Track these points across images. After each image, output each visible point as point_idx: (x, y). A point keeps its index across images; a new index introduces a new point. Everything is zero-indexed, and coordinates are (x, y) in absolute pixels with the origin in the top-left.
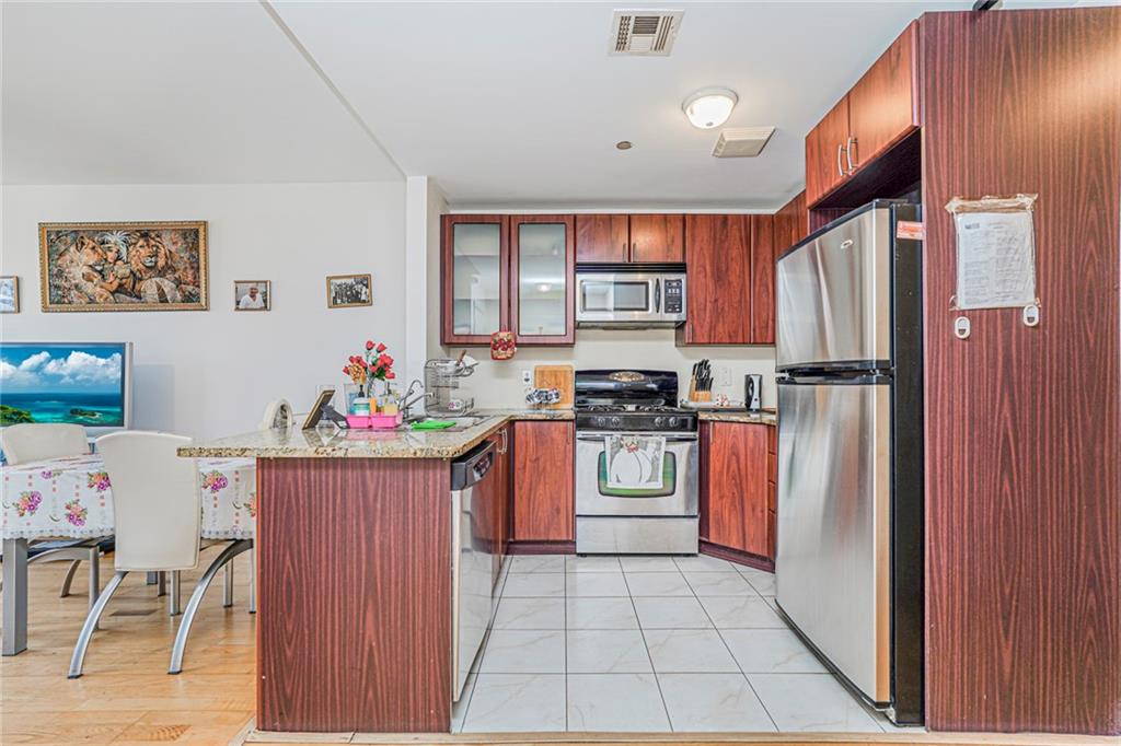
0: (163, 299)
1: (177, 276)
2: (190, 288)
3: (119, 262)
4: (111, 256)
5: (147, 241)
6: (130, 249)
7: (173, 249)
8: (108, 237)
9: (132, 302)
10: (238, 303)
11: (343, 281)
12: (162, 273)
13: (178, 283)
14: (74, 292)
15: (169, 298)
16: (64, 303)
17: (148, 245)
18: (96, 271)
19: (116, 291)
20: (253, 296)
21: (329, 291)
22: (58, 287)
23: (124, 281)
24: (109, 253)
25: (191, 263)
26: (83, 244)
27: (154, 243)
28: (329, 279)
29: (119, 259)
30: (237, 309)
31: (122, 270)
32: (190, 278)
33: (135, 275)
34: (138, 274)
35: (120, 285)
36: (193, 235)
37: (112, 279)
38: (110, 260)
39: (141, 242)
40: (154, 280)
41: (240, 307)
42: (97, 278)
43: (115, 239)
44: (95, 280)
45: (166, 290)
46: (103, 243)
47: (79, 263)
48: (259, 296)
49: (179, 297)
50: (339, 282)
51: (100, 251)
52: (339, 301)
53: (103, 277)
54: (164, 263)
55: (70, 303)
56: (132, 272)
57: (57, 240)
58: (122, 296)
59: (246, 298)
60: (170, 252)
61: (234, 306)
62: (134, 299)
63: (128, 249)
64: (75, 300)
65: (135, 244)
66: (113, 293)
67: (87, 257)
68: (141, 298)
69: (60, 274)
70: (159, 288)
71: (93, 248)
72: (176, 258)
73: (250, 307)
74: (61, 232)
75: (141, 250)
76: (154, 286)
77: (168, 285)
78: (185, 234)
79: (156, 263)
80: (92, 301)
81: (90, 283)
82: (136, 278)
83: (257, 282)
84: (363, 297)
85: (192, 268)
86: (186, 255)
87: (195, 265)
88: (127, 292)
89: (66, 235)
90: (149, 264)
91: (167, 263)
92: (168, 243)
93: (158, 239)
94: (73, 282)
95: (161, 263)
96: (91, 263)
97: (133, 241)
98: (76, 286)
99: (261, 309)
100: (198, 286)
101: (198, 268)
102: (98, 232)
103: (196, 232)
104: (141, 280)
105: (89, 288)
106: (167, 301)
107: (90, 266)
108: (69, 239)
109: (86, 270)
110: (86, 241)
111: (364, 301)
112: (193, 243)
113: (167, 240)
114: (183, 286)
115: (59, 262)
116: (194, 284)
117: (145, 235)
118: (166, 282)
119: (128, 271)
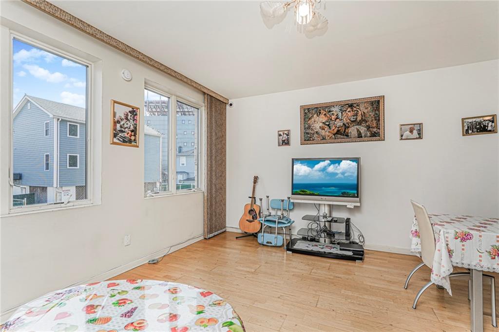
0: (360, 136)
1: (367, 124)
2: (375, 130)
3: (338, 120)
4: (333, 117)
5: (352, 109)
6: (343, 113)
7: (366, 111)
8: (333, 109)
9: (344, 138)
10: (402, 136)
11: (474, 120)
12: (360, 123)
13: (368, 127)
14: (315, 135)
15: (363, 135)
16: (311, 140)
17: (352, 110)
18: (326, 125)
19: (336, 133)
20: (411, 131)
21: (463, 126)
22: (308, 133)
23: (340, 128)
24: (333, 116)
25: (375, 117)
26: (320, 113)
27: (355, 109)
28: (463, 119)
29: (337, 118)
30: (401, 139)
31: (339, 123)
32: (375, 125)
33: (345, 125)
34: (347, 125)
35: (338, 131)
36: (376, 104)
37: (334, 128)
38: (333, 119)
39: (349, 109)
40: (355, 127)
41: (403, 138)
42: (327, 128)
43: (336, 110)
44: (326, 129)
45: (361, 131)
46: (330, 112)
47: (318, 122)
48: (415, 132)
49: (369, 134)
50: (470, 120)
51: (328, 115)
52: (470, 132)
53: (330, 127)
54: (360, 119)
55: (313, 140)
56: (344, 124)
57: (308, 112)
58: (339, 136)
59: (407, 134)
60: (364, 113)
61: (399, 137)
62: (345, 137)
63: (342, 114)
64: (316, 138)
65: (346, 111)
66: (334, 135)
67: (322, 118)
68: (348, 136)
69: (309, 127)
70: (358, 130)
71: (325, 114)
72: (368, 115)
73: (409, 138)
74: (309, 109)
75: (349, 113)
76: (356, 130)
77: (363, 129)
78: (372, 103)
79: (356, 119)
80: (324, 139)
81: (323, 131)
82: (346, 127)
83: (414, 124)
84: (489, 128)
85: (376, 120)
86: (372, 114)
87: (378, 118)
88: (342, 134)
89: (312, 110)
90: (353, 120)
91: (362, 119)
92: (362, 109)
93: (358, 107)
94: (315, 131)
95: (359, 118)
96: (324, 121)
97: (345, 109)
98: (317, 132)
99: (417, 138)
100: (379, 129)
101: (379, 120)
102: (327, 107)
103: (378, 102)
104: (348, 127)
105: (323, 133)
106: (362, 137)
107: (323, 123)
108: (314, 112)
109: (321, 124)
110: (322, 111)
111: (490, 131)
112: (376, 108)
113: (362, 107)
114: (371, 129)
115: (309, 122)
116: (377, 128)
117: (351, 106)
118: (362, 128)
119: (342, 124)
